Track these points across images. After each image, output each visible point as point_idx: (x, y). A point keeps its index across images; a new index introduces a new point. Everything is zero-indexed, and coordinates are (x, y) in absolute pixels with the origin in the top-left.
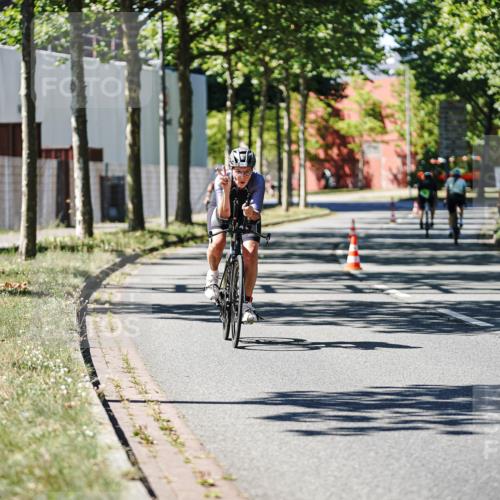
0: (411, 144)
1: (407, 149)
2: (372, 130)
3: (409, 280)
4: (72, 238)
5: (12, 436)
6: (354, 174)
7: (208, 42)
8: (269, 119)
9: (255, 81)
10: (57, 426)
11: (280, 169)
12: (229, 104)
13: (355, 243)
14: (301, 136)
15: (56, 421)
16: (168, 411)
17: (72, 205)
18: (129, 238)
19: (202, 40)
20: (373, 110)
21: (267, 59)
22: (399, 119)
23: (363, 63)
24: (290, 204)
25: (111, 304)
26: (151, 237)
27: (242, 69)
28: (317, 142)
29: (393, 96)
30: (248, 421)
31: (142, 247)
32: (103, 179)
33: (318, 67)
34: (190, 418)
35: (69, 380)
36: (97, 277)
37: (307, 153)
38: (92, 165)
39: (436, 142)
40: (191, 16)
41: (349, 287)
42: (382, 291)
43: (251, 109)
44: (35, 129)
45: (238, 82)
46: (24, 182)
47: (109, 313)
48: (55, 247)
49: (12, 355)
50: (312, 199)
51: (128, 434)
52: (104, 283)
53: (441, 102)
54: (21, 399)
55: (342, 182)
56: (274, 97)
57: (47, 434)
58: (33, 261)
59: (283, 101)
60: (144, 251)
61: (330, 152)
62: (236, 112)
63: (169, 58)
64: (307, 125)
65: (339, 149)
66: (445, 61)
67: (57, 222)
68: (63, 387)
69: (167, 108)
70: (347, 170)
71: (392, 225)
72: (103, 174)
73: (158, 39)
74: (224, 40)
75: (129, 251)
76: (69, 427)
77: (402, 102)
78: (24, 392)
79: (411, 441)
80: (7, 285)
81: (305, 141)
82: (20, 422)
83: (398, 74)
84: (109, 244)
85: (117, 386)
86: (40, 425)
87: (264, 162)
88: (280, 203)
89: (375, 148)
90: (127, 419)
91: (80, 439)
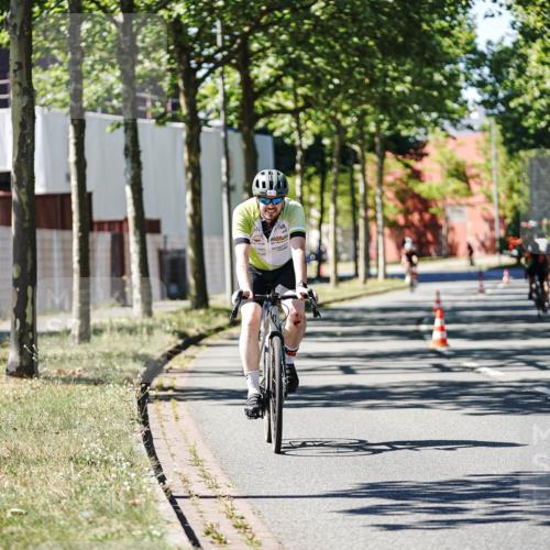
0: (500, 206)
1: (495, 213)
2: (456, 192)
3: (501, 357)
4: (129, 319)
5: (71, 538)
6: (437, 241)
7: (274, 100)
8: (342, 183)
9: (326, 141)
10: (121, 526)
11: (356, 238)
12: (298, 167)
13: (441, 317)
14: (378, 200)
15: (119, 520)
16: (242, 507)
17: (128, 282)
18: (192, 317)
19: (267, 98)
20: (457, 170)
21: (339, 116)
22: (486, 179)
23: (444, 118)
24: (368, 276)
25: (175, 390)
26: (216, 316)
27: (311, 127)
28: (396, 206)
29: (478, 154)
30: (330, 516)
31: (208, 327)
32: (161, 253)
33: (396, 124)
34: (266, 514)
35: (133, 475)
36: (159, 361)
37: (385, 219)
38: (149, 238)
39: (527, 204)
40: (254, 71)
41: (436, 366)
42: (472, 369)
43: (322, 172)
44: (86, 199)
45: (307, 141)
46: (76, 258)
47: (173, 400)
48: (112, 329)
49: (69, 449)
50: (392, 270)
51: (199, 534)
52: (166, 367)
53: (531, 160)
54: (81, 497)
55: (424, 250)
56: (347, 159)
57: (109, 536)
58: (87, 345)
59: (357, 162)
60: (209, 331)
61: (410, 217)
62: (305, 175)
63: (232, 117)
64: (384, 188)
65: (421, 214)
66: (532, 114)
67: (113, 301)
68: (126, 483)
69: (231, 173)
70: (430, 237)
71: (481, 296)
72: (162, 247)
73: (219, 99)
74: (291, 97)
75: (192, 332)
76: (133, 526)
77: (489, 161)
78: (82, 490)
79: (511, 534)
80: (60, 372)
81: (383, 205)
82: (80, 523)
83: (484, 130)
84: (171, 324)
85: (185, 481)
86: (102, 525)
87: (339, 231)
88: (357, 275)
89: (460, 212)
90: (197, 516)
91: (147, 539)
